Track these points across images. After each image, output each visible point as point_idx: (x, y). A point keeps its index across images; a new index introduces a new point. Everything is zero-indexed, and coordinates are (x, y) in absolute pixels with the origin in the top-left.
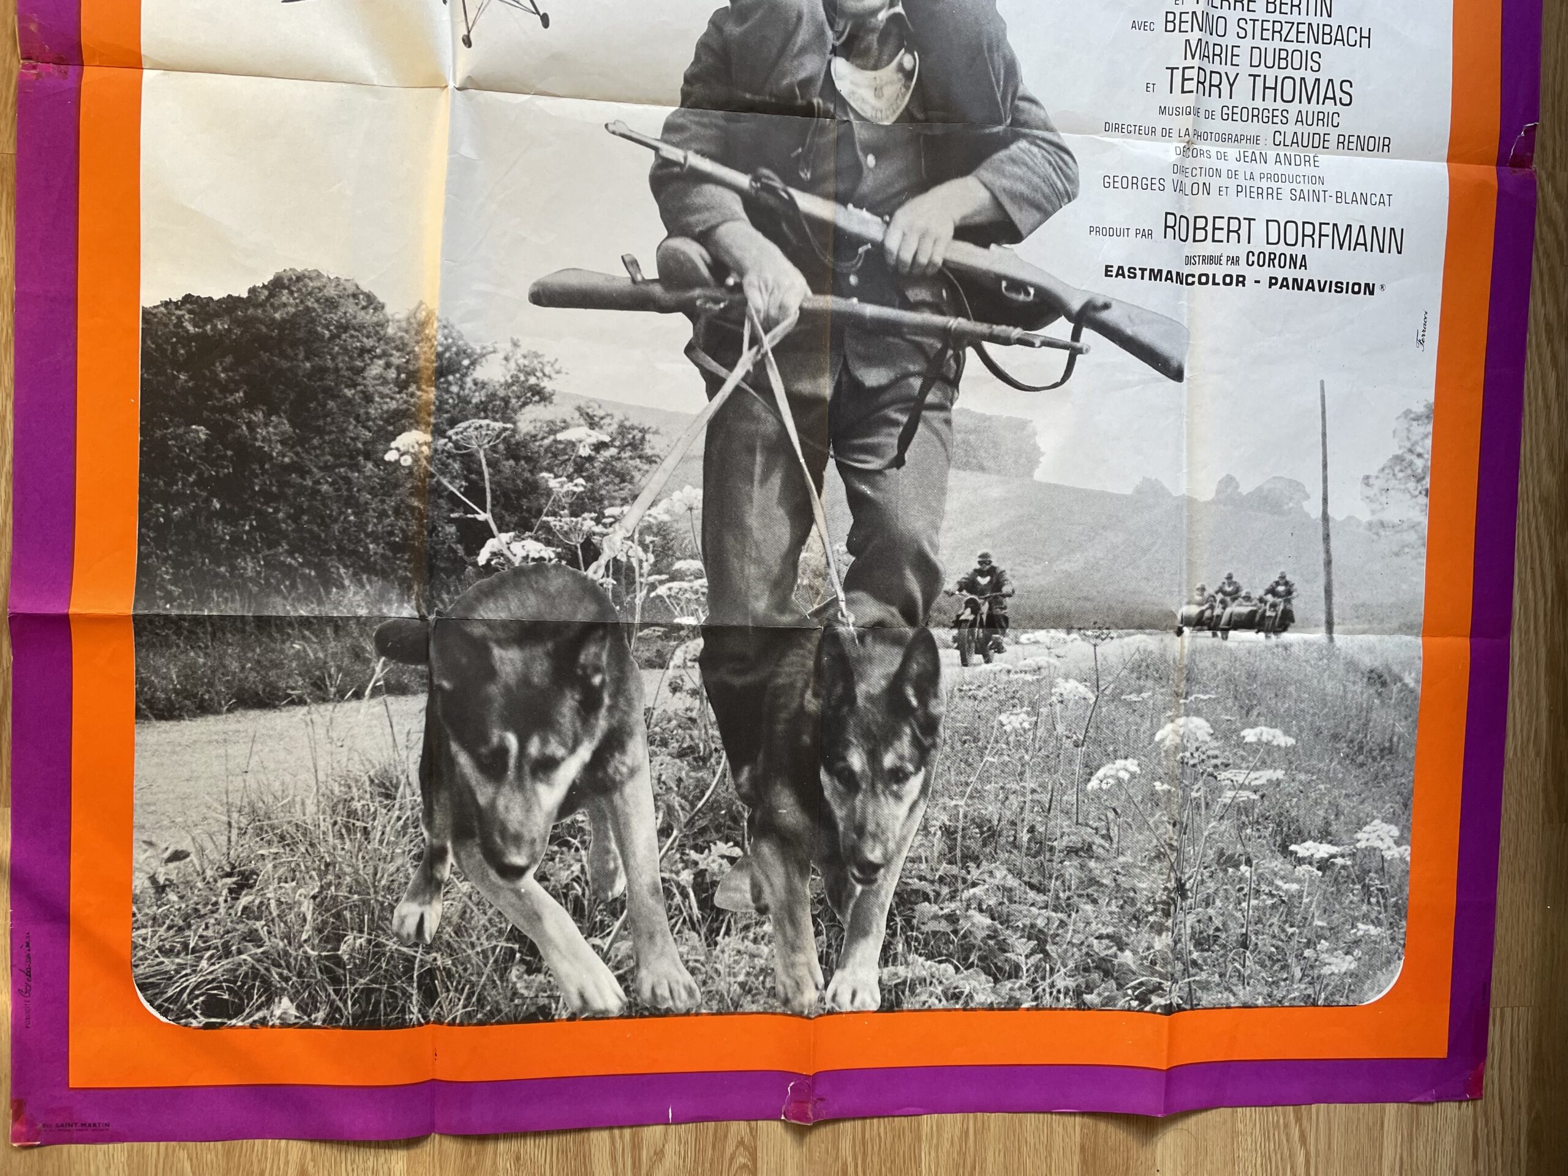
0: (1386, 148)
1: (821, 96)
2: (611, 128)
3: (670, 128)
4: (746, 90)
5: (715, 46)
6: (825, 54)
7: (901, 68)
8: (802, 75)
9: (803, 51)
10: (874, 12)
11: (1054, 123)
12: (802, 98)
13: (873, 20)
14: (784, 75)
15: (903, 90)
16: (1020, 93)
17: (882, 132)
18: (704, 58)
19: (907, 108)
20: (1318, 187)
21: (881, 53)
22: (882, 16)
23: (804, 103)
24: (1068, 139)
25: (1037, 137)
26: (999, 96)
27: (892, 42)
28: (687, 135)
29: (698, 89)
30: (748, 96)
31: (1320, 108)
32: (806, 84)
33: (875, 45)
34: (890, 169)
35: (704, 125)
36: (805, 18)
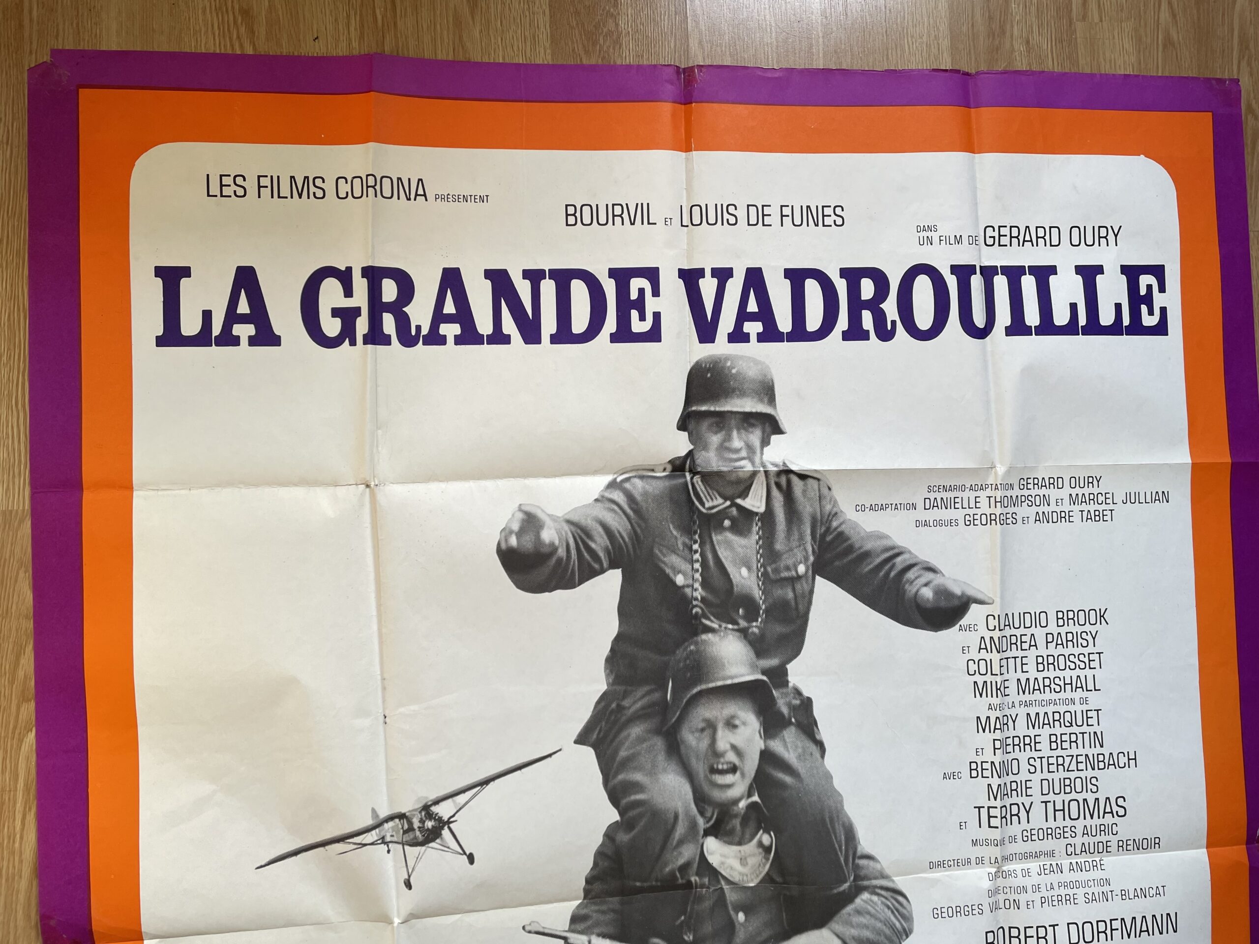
0: (1157, 846)
1: (697, 874)
2: (527, 928)
3: (575, 919)
4: (635, 880)
5: (609, 852)
6: (698, 841)
7: (760, 844)
8: (681, 861)
9: (681, 842)
10: (736, 802)
11: (888, 871)
12: (682, 879)
13: (735, 808)
14: (666, 865)
15: (764, 860)
16: (859, 853)
17: (749, 893)
18: (601, 863)
19: (768, 874)
20: (1106, 889)
21: (743, 833)
22: (742, 804)
23: (684, 881)
24: (900, 882)
25: (876, 887)
26: (842, 859)
27: (752, 824)
28: (589, 923)
29: (597, 886)
30: (638, 884)
31: (1101, 821)
32: (684, 868)
33: (738, 827)
34: (757, 921)
35: (603, 912)
36: (681, 818)
